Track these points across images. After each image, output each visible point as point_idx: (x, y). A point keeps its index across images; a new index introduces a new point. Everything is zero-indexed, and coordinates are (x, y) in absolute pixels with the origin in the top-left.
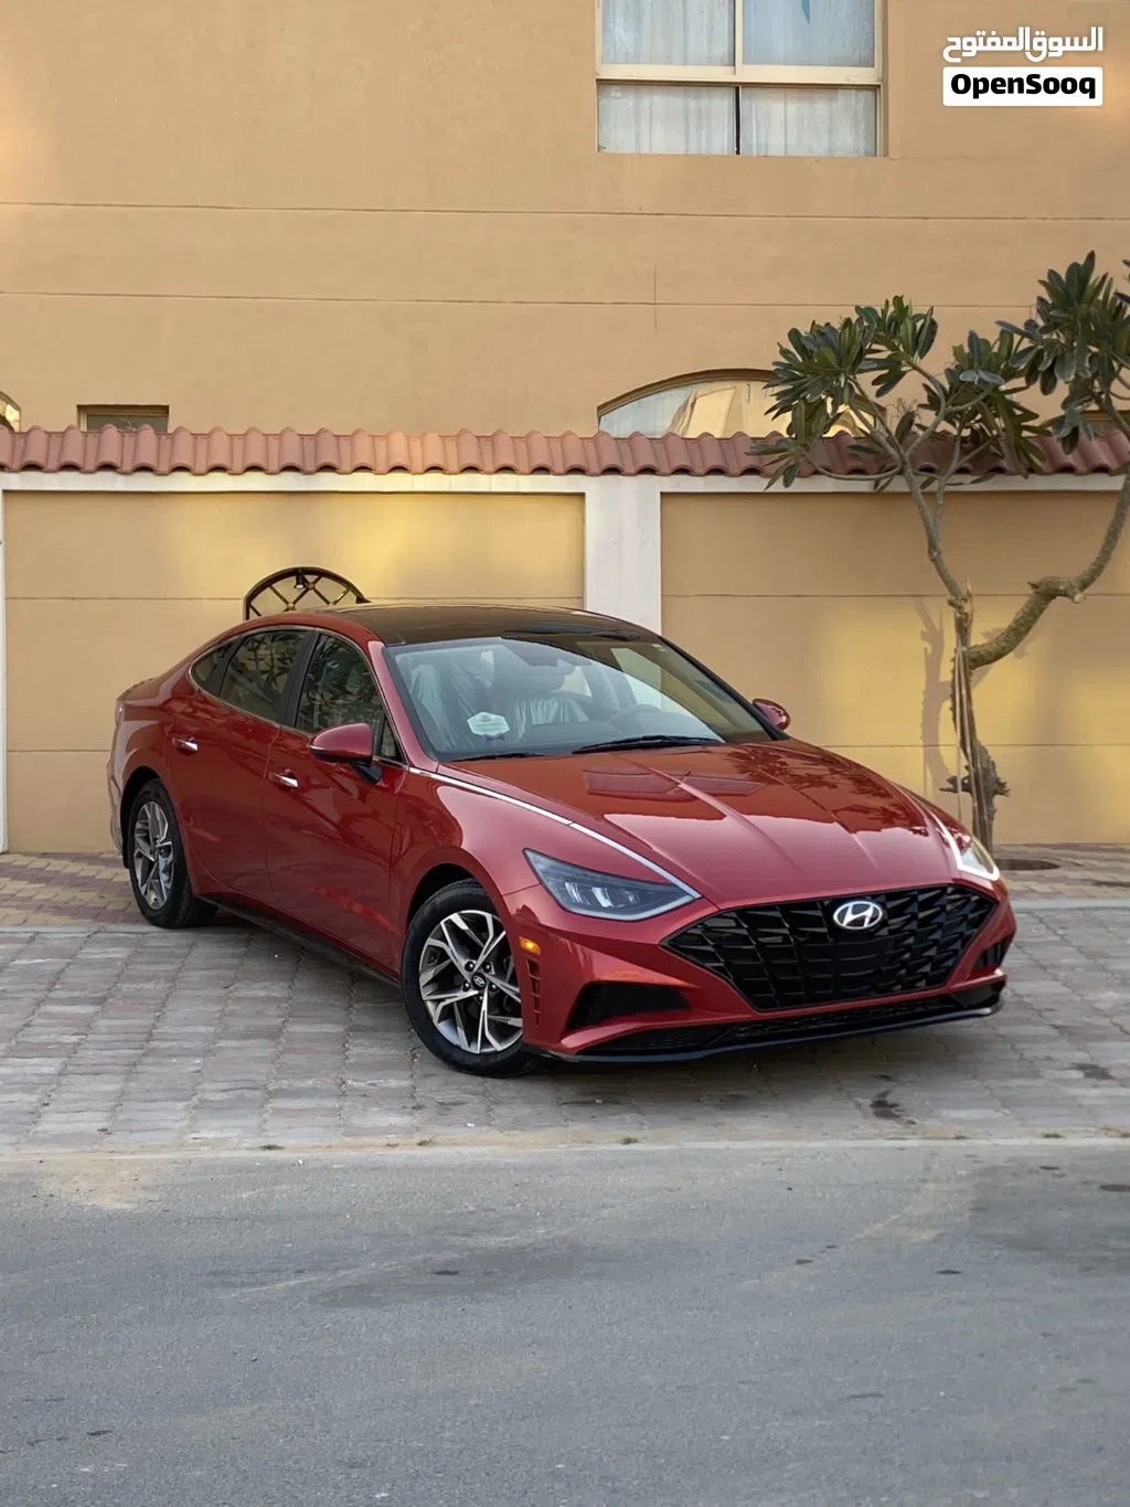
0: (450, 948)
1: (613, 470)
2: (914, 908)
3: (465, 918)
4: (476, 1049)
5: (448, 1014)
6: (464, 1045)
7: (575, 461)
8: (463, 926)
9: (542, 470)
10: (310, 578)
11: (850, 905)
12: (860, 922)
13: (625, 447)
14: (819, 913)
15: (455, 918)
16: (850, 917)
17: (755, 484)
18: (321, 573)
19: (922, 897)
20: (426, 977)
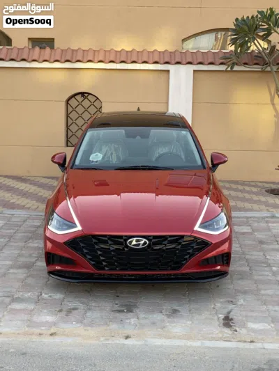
1: (178, 63)
2: (166, 242)
7: (166, 60)
9: (156, 62)
10: (86, 95)
11: (135, 239)
12: (138, 245)
13: (183, 55)
14: (122, 240)
16: (134, 243)
17: (223, 68)
18: (89, 94)
19: (169, 239)
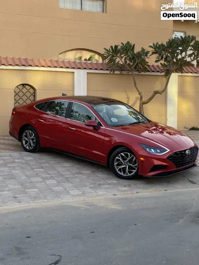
0: (121, 159)
3: (124, 154)
4: (125, 175)
5: (120, 170)
6: (123, 174)
7: (73, 66)
8: (124, 155)
9: (67, 68)
10: (25, 85)
14: (184, 152)
15: (122, 154)
17: (102, 72)
20: (115, 164)
